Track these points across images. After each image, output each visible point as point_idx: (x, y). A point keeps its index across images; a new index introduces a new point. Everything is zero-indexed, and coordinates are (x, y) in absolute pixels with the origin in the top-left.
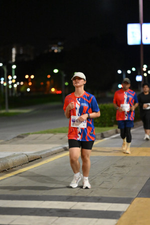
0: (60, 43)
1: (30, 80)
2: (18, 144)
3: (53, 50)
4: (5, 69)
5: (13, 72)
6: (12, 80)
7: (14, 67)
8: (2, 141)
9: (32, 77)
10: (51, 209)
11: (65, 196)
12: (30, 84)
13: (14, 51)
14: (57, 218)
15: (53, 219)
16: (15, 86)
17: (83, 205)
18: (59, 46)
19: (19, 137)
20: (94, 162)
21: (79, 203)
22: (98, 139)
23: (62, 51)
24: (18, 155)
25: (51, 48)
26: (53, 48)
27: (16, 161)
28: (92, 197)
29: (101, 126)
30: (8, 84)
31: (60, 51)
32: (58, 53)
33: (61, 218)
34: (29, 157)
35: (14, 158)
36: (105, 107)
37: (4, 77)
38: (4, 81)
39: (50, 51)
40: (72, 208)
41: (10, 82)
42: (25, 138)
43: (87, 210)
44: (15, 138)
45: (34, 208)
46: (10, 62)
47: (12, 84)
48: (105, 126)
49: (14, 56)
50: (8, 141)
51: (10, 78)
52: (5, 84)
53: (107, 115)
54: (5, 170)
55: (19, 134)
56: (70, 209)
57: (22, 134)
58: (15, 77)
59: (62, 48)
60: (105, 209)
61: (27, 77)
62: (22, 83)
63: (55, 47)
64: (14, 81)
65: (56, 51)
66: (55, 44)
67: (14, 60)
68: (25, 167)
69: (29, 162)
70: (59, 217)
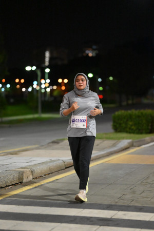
0: (94, 47)
1: (63, 84)
2: (53, 149)
3: (88, 54)
4: (39, 73)
5: (47, 76)
6: (45, 84)
7: (47, 70)
8: (37, 146)
9: (66, 81)
10: (91, 217)
11: (105, 205)
12: (63, 88)
13: (47, 54)
14: (98, 226)
15: (95, 228)
16: (48, 90)
17: (125, 215)
18: (94, 50)
19: (54, 142)
20: (133, 170)
21: (120, 212)
22: (135, 146)
23: (97, 55)
24: (54, 161)
25: (85, 52)
26: (87, 52)
27: (53, 167)
28: (133, 206)
29: (138, 133)
30: (41, 88)
31: (94, 55)
32: (92, 57)
33: (102, 227)
34: (66, 163)
35: (51, 164)
36: (142, 113)
37: (37, 81)
38: (37, 85)
39: (84, 55)
40: (113, 217)
41: (43, 86)
42: (61, 144)
43: (129, 220)
44: (50, 143)
45: (74, 216)
46: (43, 66)
47: (45, 88)
48: (141, 133)
49: (47, 60)
50: (43, 146)
51: (43, 81)
52: (38, 88)
53: (144, 121)
54: (42, 176)
55: (54, 139)
56: (111, 218)
57: (57, 140)
58: (48, 81)
59: (97, 52)
60: (147, 219)
61: (60, 81)
62: (55, 87)
63: (89, 50)
64: (47, 85)
65: (90, 55)
66: (90, 47)
67: (47, 63)
68: (61, 173)
69: (66, 168)
70: (100, 226)
